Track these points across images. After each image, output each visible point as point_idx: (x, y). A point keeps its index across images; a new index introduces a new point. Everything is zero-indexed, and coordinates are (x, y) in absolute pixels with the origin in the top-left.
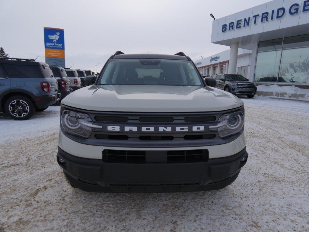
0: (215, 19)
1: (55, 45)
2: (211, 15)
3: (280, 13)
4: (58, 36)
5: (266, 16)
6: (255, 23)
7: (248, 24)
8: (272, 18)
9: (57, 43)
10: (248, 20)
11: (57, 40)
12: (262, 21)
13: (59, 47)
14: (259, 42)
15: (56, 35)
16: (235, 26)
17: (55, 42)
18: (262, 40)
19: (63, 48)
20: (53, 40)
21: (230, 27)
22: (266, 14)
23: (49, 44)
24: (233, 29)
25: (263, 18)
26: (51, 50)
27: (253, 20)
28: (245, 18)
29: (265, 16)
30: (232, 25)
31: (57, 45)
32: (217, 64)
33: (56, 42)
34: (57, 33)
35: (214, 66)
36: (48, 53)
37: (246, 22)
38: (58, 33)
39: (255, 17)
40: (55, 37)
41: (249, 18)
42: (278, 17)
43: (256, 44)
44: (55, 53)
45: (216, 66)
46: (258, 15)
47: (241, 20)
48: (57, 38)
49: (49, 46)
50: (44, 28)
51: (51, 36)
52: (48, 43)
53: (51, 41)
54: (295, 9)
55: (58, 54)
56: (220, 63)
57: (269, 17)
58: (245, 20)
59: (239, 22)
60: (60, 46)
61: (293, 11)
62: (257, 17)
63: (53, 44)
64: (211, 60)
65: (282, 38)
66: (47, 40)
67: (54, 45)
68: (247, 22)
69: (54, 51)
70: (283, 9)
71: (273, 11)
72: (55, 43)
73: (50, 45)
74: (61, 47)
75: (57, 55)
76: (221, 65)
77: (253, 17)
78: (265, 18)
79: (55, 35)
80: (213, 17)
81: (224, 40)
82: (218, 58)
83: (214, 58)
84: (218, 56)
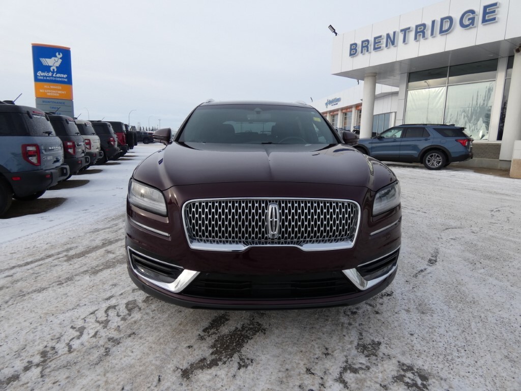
0: (336, 34)
1: (54, 75)
2: (331, 27)
3: (445, 26)
4: (60, 61)
5: (422, 29)
6: (404, 41)
7: (393, 43)
8: (432, 34)
9: (57, 72)
10: (392, 36)
11: (57, 67)
12: (416, 38)
13: (60, 79)
14: (410, 73)
15: (56, 59)
16: (371, 45)
17: (54, 70)
18: (414, 70)
19: (69, 81)
20: (51, 66)
21: (363, 47)
22: (422, 27)
23: (43, 74)
24: (368, 51)
25: (417, 33)
26: (46, 85)
27: (401, 36)
28: (387, 33)
29: (420, 31)
30: (365, 45)
31: (57, 76)
32: (337, 110)
33: (56, 70)
34: (57, 54)
35: (331, 114)
36: (41, 91)
37: (389, 40)
38: (59, 54)
39: (405, 31)
40: (54, 62)
41: (394, 33)
42: (441, 32)
43: (405, 76)
44: (54, 91)
45: (335, 113)
46: (409, 28)
47: (380, 37)
48: (58, 64)
49: (42, 78)
50: (32, 44)
51: (47, 59)
52: (40, 72)
53: (47, 69)
54: (469, 19)
55: (59, 92)
56: (342, 109)
57: (428, 32)
58: (388, 35)
59: (377, 39)
60: (63, 78)
61: (466, 22)
62: (407, 31)
63: (50, 74)
64: (326, 104)
65: (448, 67)
66: (38, 66)
67: (52, 76)
68: (391, 40)
69: (52, 87)
70: (450, 19)
71: (433, 22)
72: (53, 72)
73: (44, 76)
74: (66, 80)
75: (58, 95)
76: (344, 111)
77: (402, 31)
78: (421, 33)
79: (53, 58)
80: (334, 32)
81: (353, 69)
82: (338, 100)
83: (331, 100)
84: (338, 98)
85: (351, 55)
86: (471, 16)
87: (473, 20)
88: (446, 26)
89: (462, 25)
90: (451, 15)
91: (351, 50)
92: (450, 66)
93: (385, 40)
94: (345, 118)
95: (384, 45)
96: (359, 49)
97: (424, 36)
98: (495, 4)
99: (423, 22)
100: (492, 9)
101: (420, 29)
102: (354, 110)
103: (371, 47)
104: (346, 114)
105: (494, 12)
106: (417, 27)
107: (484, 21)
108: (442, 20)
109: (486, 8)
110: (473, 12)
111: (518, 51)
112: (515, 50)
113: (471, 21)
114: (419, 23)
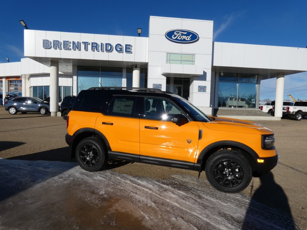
2: (22, 22)
5: (95, 46)
6: (85, 49)
7: (78, 48)
8: (101, 50)
10: (76, 44)
12: (92, 49)
14: (78, 66)
21: (54, 44)
22: (96, 44)
24: (59, 48)
25: (92, 46)
28: (73, 41)
30: (56, 43)
37: (74, 45)
41: (78, 42)
42: (106, 50)
43: (76, 67)
46: (88, 43)
47: (68, 41)
54: (120, 48)
57: (99, 48)
58: (74, 43)
59: (66, 43)
62: (86, 44)
68: (76, 46)
70: (110, 45)
71: (102, 44)
77: (83, 42)
78: (95, 48)
80: (26, 26)
81: (47, 57)
85: (44, 47)
86: (120, 47)
88: (109, 48)
89: (117, 50)
90: (110, 43)
91: (44, 43)
92: (101, 67)
93: (71, 45)
95: (71, 47)
96: (52, 45)
97: (97, 50)
98: (130, 45)
99: (95, 42)
100: (129, 47)
101: (94, 45)
102: (4, 80)
103: (62, 46)
106: (92, 43)
107: (126, 51)
108: (106, 44)
109: (126, 45)
110: (121, 45)
111: (136, 67)
112: (134, 66)
113: (120, 49)
114: (93, 42)
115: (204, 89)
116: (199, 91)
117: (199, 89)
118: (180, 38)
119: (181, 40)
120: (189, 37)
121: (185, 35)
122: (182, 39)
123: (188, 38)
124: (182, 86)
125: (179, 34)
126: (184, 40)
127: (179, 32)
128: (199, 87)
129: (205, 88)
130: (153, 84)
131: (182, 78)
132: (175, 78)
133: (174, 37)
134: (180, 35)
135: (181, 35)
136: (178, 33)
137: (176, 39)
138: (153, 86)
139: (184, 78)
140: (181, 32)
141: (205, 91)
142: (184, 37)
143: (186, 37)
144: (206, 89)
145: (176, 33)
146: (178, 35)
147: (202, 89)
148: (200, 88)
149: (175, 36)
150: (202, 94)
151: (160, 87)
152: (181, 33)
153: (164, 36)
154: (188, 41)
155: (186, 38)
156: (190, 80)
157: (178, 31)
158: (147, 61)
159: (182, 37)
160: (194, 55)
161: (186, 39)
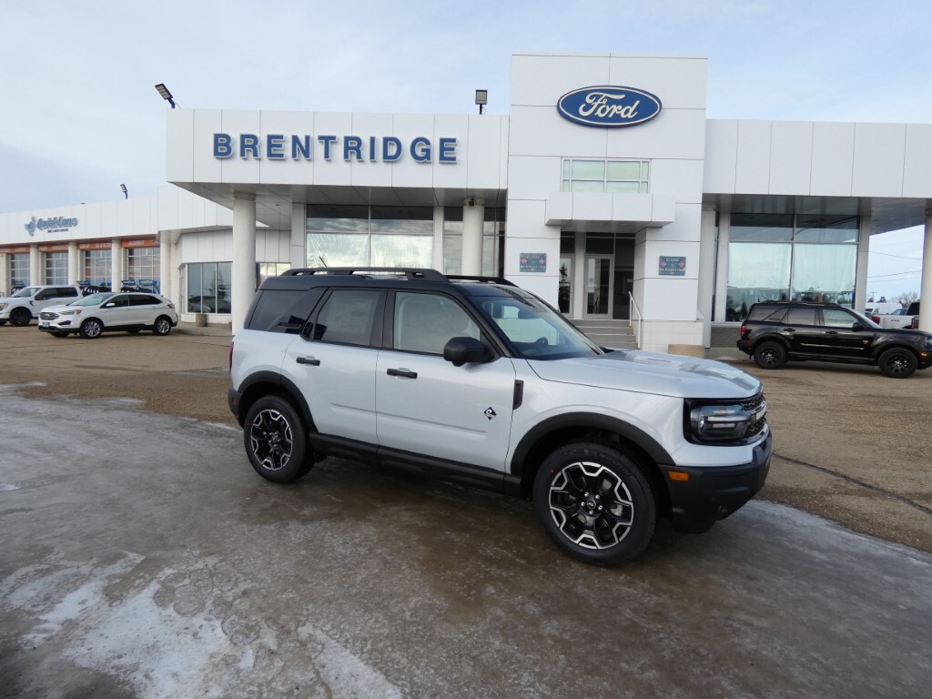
0: (174, 104)
2: (162, 88)
3: (390, 150)
5: (356, 145)
6: (327, 156)
7: (306, 154)
8: (372, 156)
10: (303, 142)
12: (346, 156)
14: (308, 205)
16: (261, 147)
21: (243, 146)
22: (356, 142)
24: (255, 155)
25: (347, 148)
27: (320, 147)
28: (294, 134)
29: (353, 147)
30: (249, 144)
32: (66, 243)
35: (45, 249)
37: (297, 147)
39: (327, 140)
41: (307, 138)
42: (386, 156)
45: (56, 248)
46: (334, 138)
47: (280, 137)
54: (423, 150)
56: (78, 243)
57: (366, 152)
58: (295, 139)
59: (274, 140)
61: (419, 153)
62: (330, 142)
64: (30, 226)
65: (368, 206)
68: (302, 149)
70: (397, 142)
71: (373, 140)
76: (84, 247)
77: (321, 138)
78: (355, 151)
80: (170, 99)
81: (224, 182)
82: (71, 222)
83: (46, 219)
84: (66, 217)
85: (216, 153)
86: (425, 147)
87: (428, 152)
88: (392, 151)
89: (414, 156)
90: (396, 136)
91: (216, 145)
92: (372, 206)
93: (289, 145)
94: (88, 262)
95: (289, 153)
96: (236, 148)
97: (359, 157)
98: (454, 140)
99: (356, 135)
100: (450, 144)
101: (351, 143)
102: (114, 247)
103: (263, 151)
104: (88, 253)
105: (453, 149)
106: (347, 139)
107: (442, 158)
108: (386, 140)
109: (443, 141)
110: (427, 142)
111: (472, 204)
112: (467, 201)
113: (425, 153)
114: (349, 135)
115: (678, 267)
116: (661, 273)
117: (661, 266)
118: (603, 111)
119: (606, 119)
120: (632, 110)
121: (617, 102)
122: (611, 116)
123: (627, 112)
124: (611, 258)
125: (599, 102)
126: (617, 117)
127: (601, 96)
128: (663, 259)
129: (681, 264)
130: (521, 254)
131: (612, 234)
132: (588, 234)
133: (585, 110)
134: (604, 102)
135: (607, 104)
136: (599, 97)
137: (593, 117)
138: (521, 258)
139: (618, 235)
140: (605, 95)
141: (683, 274)
142: (615, 108)
143: (623, 108)
144: (684, 266)
145: (591, 98)
146: (596, 104)
147: (672, 266)
148: (664, 264)
149: (588, 107)
150: (671, 282)
151: (542, 261)
152: (606, 97)
153: (555, 109)
154: (627, 120)
155: (622, 113)
156: (634, 240)
157: (597, 92)
158: (503, 187)
159: (608, 109)
160: (647, 162)
161: (623, 116)
